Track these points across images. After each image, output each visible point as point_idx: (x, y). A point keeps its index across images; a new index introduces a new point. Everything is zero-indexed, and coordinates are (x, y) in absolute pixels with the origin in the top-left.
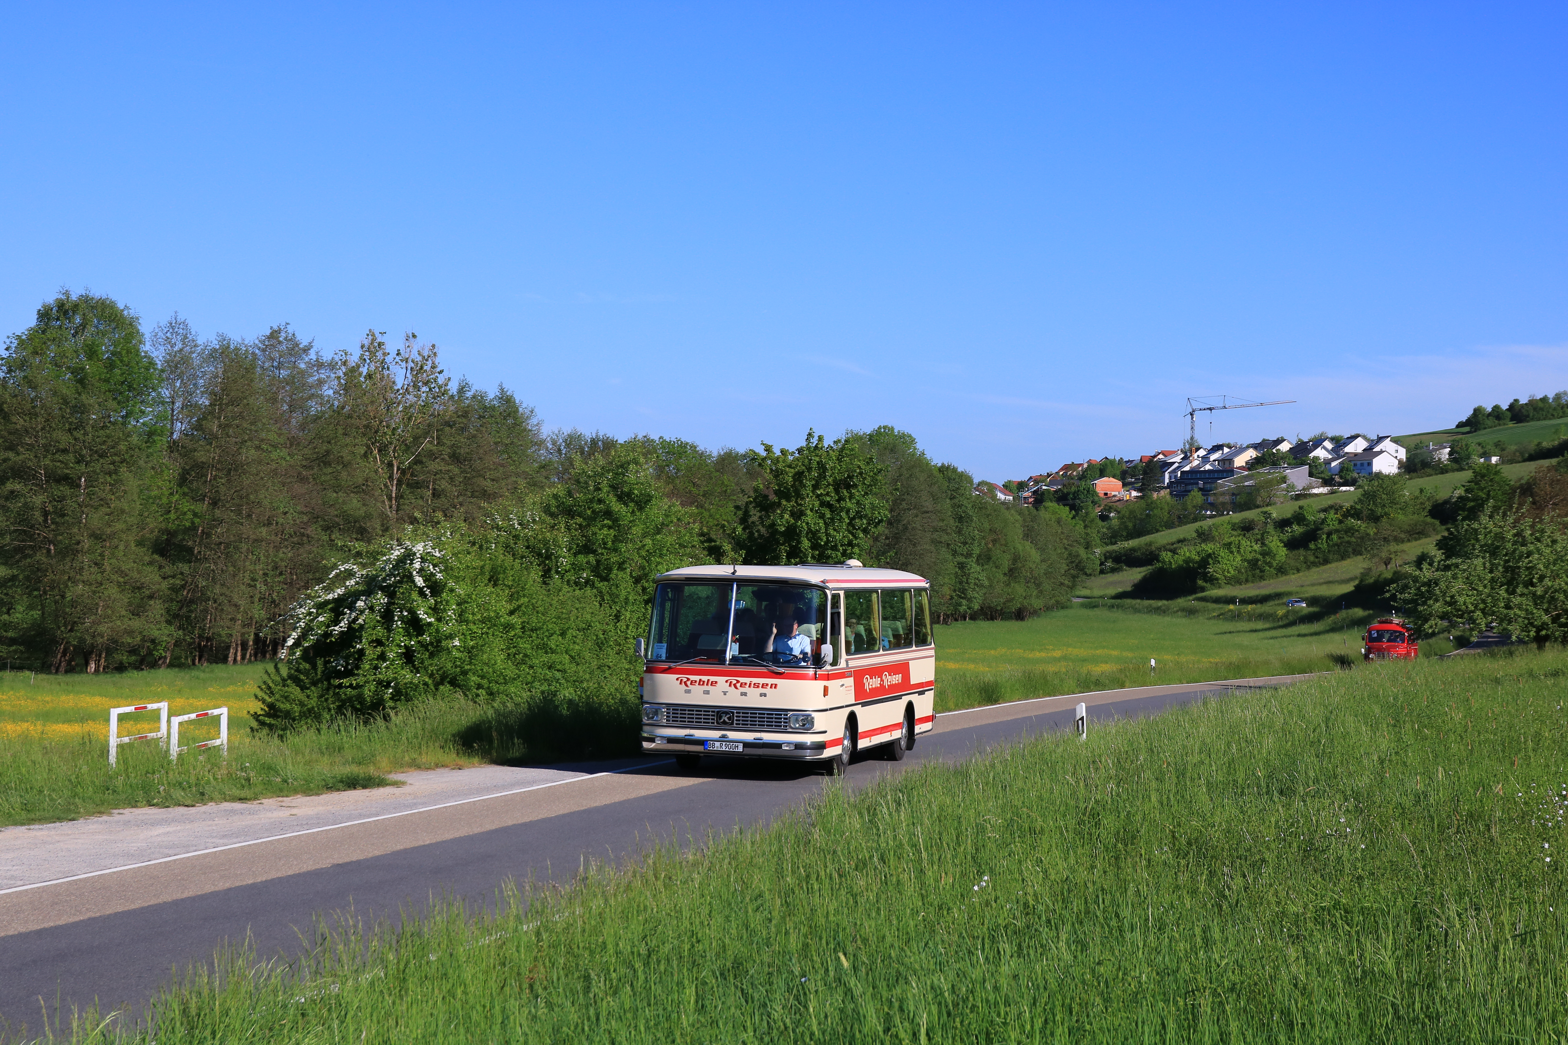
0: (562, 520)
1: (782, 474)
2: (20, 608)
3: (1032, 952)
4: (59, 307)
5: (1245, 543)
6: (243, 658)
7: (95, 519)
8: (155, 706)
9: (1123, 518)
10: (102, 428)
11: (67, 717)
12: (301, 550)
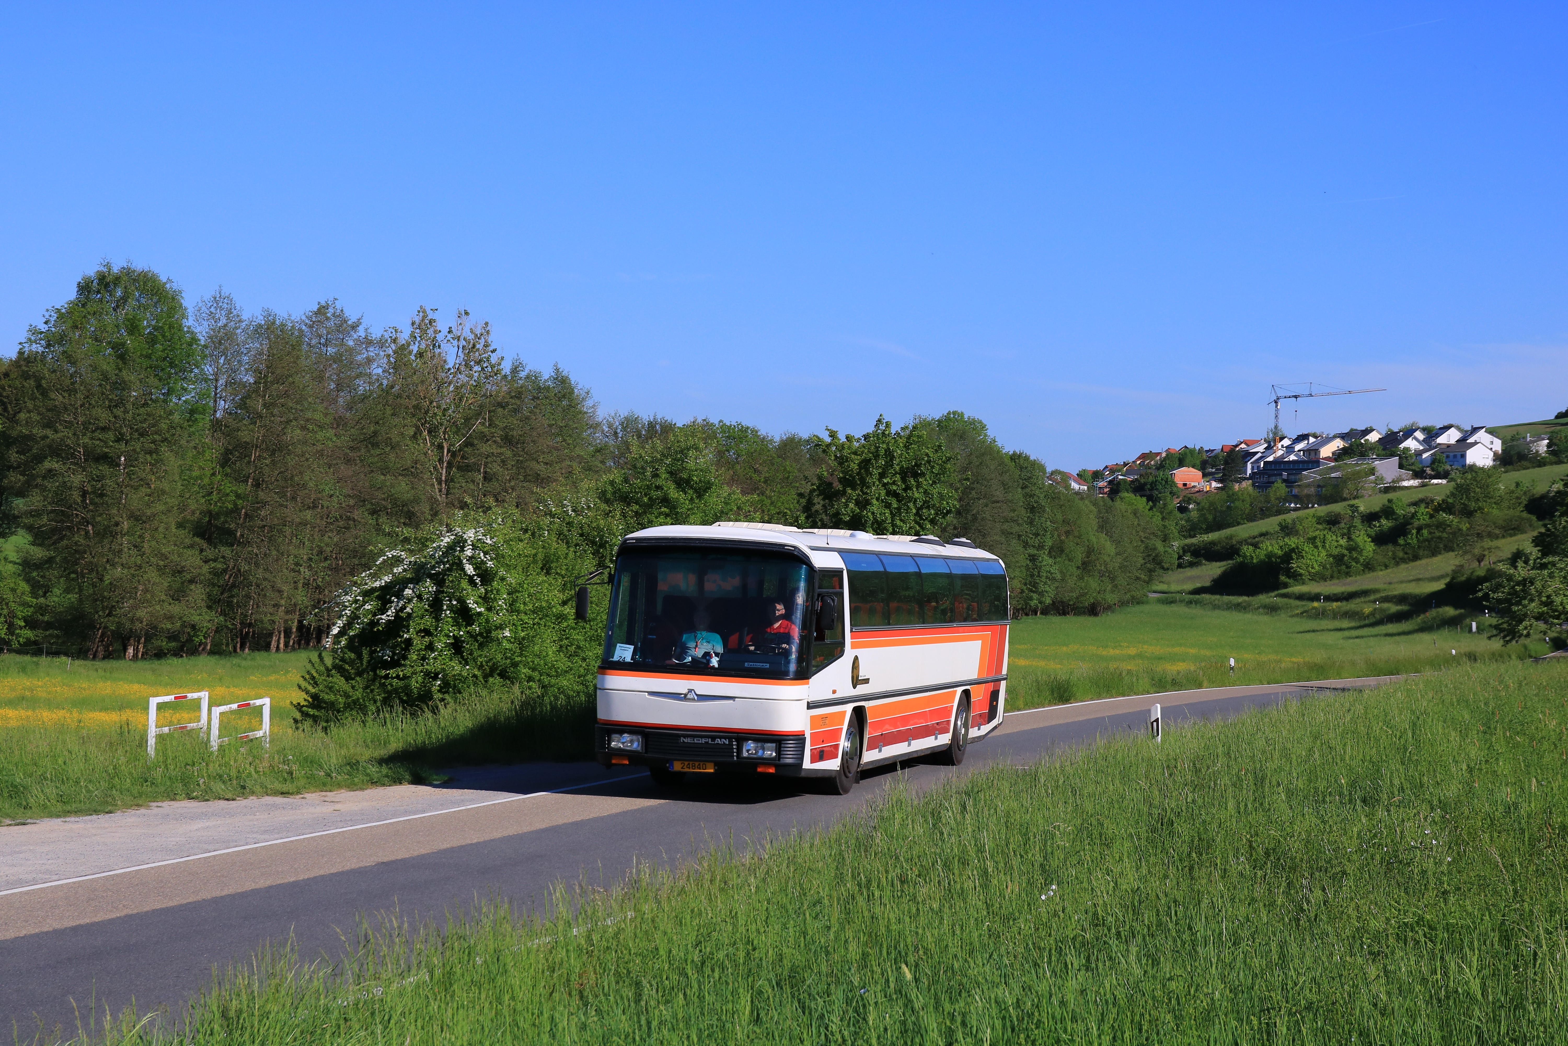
0: (618, 507)
1: (847, 461)
2: (57, 592)
3: (1100, 965)
4: (99, 280)
5: (1330, 537)
6: (286, 645)
7: (135, 499)
8: (195, 695)
9: (1202, 510)
10: (143, 405)
11: (104, 705)
12: (347, 535)
